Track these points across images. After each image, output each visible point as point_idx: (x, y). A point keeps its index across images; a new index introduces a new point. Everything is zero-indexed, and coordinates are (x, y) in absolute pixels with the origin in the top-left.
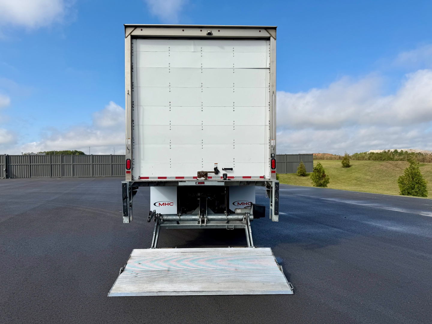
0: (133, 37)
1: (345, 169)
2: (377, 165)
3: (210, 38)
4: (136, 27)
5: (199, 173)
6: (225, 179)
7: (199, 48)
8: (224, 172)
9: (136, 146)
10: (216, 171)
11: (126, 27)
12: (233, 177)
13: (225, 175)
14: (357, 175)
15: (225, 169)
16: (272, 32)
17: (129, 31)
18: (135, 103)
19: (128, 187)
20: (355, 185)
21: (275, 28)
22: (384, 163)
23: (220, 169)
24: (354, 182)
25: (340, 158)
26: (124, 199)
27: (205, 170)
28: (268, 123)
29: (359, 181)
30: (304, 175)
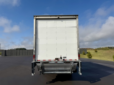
0: (36, 19)
1: (96, 53)
2: (105, 52)
3: (59, 19)
4: (37, 16)
5: (56, 58)
6: (64, 61)
7: (55, 22)
8: (64, 58)
9: (37, 51)
10: (61, 58)
11: (34, 16)
12: (66, 60)
13: (64, 59)
14: (99, 54)
15: (64, 57)
16: (77, 17)
17: (35, 17)
18: (37, 38)
19: (33, 64)
20: (99, 57)
21: (78, 15)
22: (107, 51)
23: (62, 57)
24: (98, 56)
25: (94, 50)
26: (32, 68)
27: (58, 57)
28: (77, 43)
29: (100, 56)
30: (84, 54)
